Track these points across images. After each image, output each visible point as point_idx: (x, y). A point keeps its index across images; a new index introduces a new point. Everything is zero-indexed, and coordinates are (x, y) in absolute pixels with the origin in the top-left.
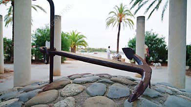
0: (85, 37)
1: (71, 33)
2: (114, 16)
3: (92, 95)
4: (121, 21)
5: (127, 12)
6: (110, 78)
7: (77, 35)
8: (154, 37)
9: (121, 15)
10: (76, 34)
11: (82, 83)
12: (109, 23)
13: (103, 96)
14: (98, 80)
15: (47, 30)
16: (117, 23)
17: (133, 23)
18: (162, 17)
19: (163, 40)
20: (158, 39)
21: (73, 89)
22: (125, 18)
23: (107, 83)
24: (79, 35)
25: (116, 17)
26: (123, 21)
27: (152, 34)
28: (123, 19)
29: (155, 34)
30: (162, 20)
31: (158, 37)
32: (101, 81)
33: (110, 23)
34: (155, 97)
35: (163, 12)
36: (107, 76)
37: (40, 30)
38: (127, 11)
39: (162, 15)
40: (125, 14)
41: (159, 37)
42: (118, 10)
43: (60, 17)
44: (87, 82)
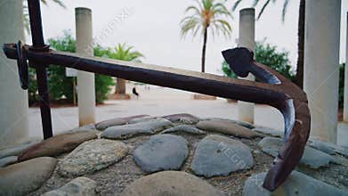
0: (141, 55)
1: (116, 49)
2: (196, 16)
3: (148, 169)
4: (208, 25)
5: (218, 7)
6: (194, 123)
7: (127, 52)
8: (269, 53)
9: (207, 14)
10: (125, 50)
11: (124, 137)
12: (185, 29)
13: (179, 170)
14: (164, 128)
15: (68, 41)
16: (202, 28)
17: (230, 28)
18: (284, 14)
19: (285, 58)
20: (276, 55)
21: (96, 154)
22: (216, 19)
23: (189, 133)
24: (131, 51)
25: (199, 17)
26: (211, 24)
27: (265, 47)
28: (211, 20)
29: (271, 47)
30: (283, 20)
31: (276, 52)
32: (172, 129)
33: (188, 29)
34: (323, 168)
35: (285, 6)
36: (188, 119)
37: (55, 42)
38: (218, 4)
39: (284, 10)
40: (216, 11)
41: (278, 51)
42: (202, 5)
43: (90, 10)
44: (138, 134)
